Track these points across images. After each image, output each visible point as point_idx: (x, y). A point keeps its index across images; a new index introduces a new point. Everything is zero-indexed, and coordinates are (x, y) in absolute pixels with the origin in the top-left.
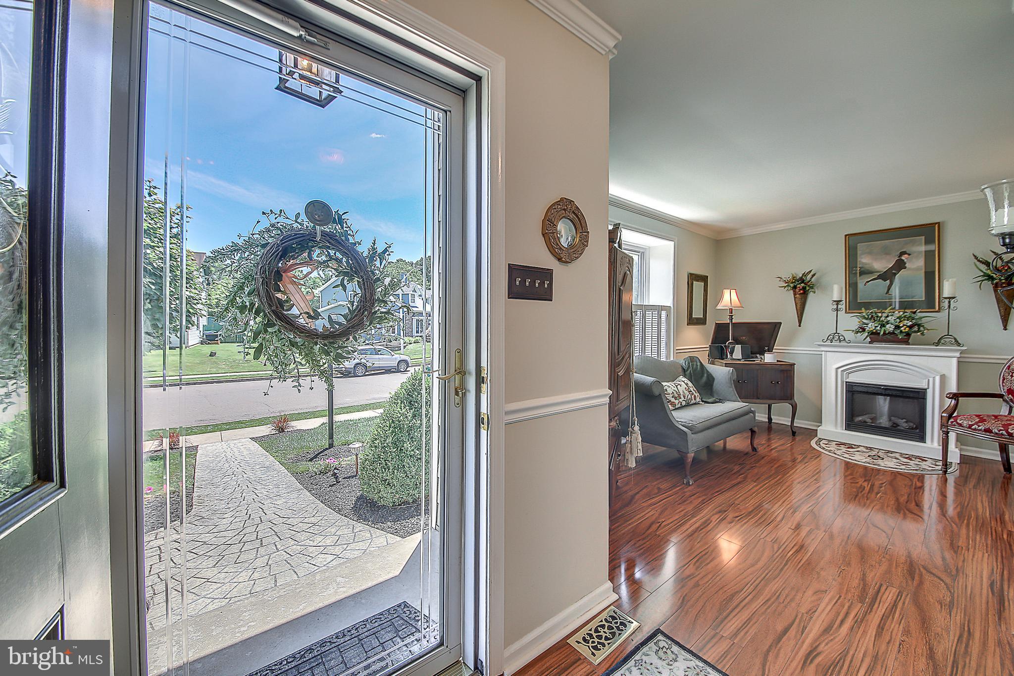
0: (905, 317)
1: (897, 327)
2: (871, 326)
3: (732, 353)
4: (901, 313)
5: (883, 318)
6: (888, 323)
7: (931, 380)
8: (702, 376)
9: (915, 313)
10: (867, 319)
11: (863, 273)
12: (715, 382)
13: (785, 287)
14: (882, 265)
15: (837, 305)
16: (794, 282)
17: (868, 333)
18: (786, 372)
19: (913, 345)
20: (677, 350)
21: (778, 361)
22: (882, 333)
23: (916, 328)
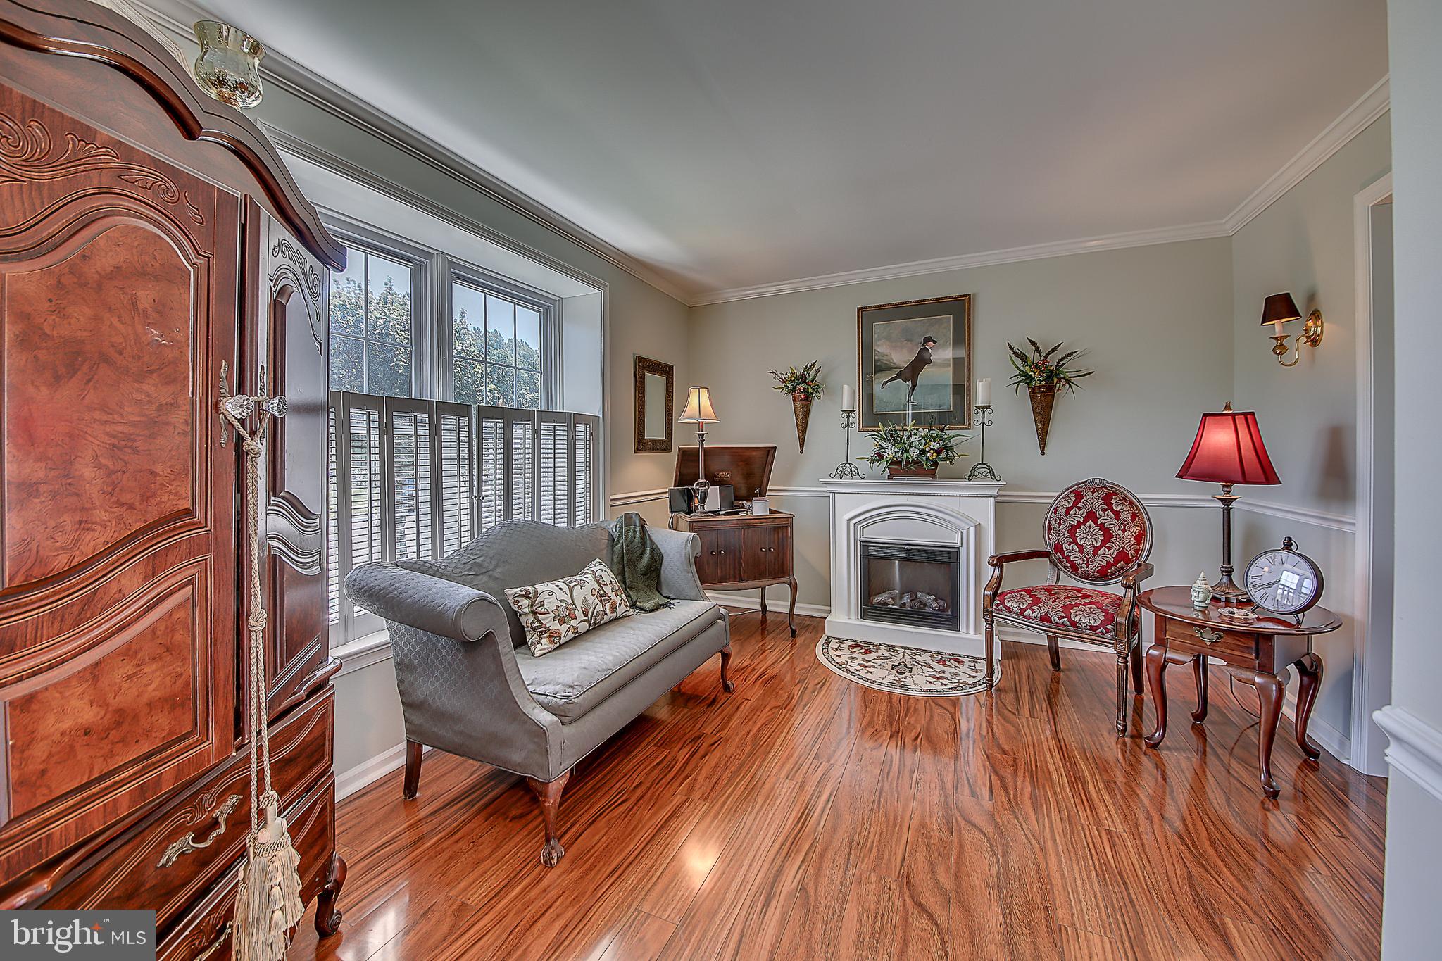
0: (931, 436)
1: (923, 452)
2: (891, 451)
3: (703, 501)
4: (926, 431)
5: (905, 439)
6: (911, 445)
7: (964, 533)
8: (643, 553)
9: (942, 430)
10: (885, 440)
11: (879, 369)
12: (665, 563)
13: (783, 389)
14: (902, 357)
15: (848, 417)
16: (793, 381)
17: (887, 462)
18: (781, 528)
19: (941, 479)
20: (612, 500)
21: (772, 512)
22: (904, 462)
23: (944, 454)
